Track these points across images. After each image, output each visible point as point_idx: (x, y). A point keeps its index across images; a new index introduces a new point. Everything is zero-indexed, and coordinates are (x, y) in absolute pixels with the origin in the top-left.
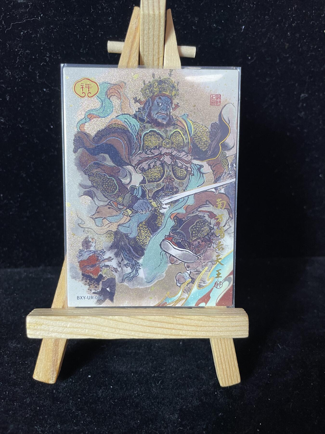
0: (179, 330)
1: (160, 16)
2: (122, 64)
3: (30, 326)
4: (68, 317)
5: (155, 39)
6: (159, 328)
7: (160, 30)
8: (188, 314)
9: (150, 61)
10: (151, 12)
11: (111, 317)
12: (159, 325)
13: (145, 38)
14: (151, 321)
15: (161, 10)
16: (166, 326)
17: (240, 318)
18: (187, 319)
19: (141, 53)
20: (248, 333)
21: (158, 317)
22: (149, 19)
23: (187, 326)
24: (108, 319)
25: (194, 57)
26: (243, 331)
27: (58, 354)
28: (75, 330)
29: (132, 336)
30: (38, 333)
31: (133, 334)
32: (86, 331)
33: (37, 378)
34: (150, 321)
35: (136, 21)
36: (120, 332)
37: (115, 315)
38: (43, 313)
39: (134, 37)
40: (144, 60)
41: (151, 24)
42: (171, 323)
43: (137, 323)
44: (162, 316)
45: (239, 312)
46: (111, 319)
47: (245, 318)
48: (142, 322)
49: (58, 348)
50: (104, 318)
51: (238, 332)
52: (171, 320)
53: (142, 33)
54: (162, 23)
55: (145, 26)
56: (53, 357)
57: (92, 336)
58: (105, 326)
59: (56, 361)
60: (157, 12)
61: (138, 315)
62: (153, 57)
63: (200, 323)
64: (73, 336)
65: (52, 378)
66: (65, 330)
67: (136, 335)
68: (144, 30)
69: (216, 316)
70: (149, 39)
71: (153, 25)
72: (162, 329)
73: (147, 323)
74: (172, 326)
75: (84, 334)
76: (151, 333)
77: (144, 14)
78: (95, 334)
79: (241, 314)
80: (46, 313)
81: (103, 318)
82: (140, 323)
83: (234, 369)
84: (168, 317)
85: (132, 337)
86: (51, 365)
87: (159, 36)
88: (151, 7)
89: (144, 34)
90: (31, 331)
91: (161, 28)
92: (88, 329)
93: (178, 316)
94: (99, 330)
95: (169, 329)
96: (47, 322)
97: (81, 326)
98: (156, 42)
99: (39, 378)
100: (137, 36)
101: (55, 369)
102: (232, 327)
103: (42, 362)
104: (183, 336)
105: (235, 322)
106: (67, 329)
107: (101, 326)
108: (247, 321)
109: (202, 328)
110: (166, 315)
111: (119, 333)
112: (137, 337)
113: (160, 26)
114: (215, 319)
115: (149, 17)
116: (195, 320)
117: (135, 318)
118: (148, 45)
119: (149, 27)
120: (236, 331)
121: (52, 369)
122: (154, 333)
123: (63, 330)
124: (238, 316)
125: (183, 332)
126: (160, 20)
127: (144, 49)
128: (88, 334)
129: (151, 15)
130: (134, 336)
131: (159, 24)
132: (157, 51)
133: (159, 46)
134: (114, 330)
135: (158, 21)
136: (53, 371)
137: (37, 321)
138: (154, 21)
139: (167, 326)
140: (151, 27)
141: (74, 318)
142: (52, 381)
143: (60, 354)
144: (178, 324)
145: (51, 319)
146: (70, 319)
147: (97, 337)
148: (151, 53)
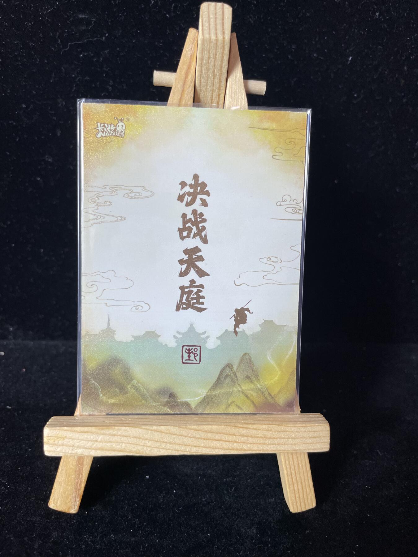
0: (242, 443)
1: (224, 42)
2: (173, 102)
3: (49, 441)
4: (99, 428)
5: (215, 71)
6: (218, 440)
7: (223, 60)
8: (253, 423)
9: (208, 98)
10: (213, 37)
11: (155, 427)
12: (217, 437)
13: (203, 69)
14: (207, 432)
15: (225, 34)
16: (226, 438)
17: (320, 426)
18: (252, 429)
19: (198, 88)
20: (329, 446)
21: (216, 427)
22: (210, 46)
23: (252, 437)
24: (152, 430)
25: (264, 94)
26: (323, 443)
27: (82, 474)
28: (108, 444)
29: (182, 451)
30: (59, 449)
31: (183, 448)
32: (123, 446)
33: (53, 507)
34: (205, 431)
35: (192, 47)
36: (167, 446)
37: (160, 424)
38: (64, 423)
39: (189, 67)
40: (201, 96)
41: (212, 52)
42: (233, 435)
43: (189, 435)
44: (221, 425)
45: (317, 419)
46: (155, 431)
47: (326, 427)
48: (196, 434)
49: (83, 468)
50: (147, 429)
51: (317, 444)
52: (233, 430)
53: (200, 63)
54: (226, 51)
55: (203, 54)
56: (75, 480)
57: (130, 452)
58: (147, 439)
59: (79, 484)
60: (220, 37)
61: (190, 424)
62: (212, 94)
63: (269, 434)
64: (106, 453)
65: (73, 507)
66: (95, 445)
67: (187, 450)
68: (202, 59)
69: (289, 425)
70: (208, 70)
71: (215, 53)
72: (221, 442)
73: (202, 435)
74: (234, 438)
75: (120, 450)
76: (207, 448)
77: (203, 39)
78: (134, 450)
79: (321, 422)
80: (69, 423)
81: (144, 429)
82: (192, 434)
83: (308, 490)
84: (229, 427)
85: (182, 453)
86: (72, 490)
87: (221, 67)
88: (213, 31)
89: (202, 64)
90: (51, 447)
91: (225, 57)
92: (126, 443)
93: (241, 425)
94: (139, 445)
95: (230, 442)
96: (71, 435)
97: (116, 440)
98: (218, 74)
99: (57, 506)
100: (193, 67)
101: (78, 495)
102: (310, 438)
103: (61, 486)
104: (247, 450)
105: (313, 431)
106: (97, 443)
107: (142, 439)
108: (328, 431)
109: (272, 440)
110: (226, 424)
111: (165, 448)
112: (188, 453)
113: (224, 55)
114: (288, 429)
115: (210, 43)
116: (263, 430)
117: (186, 428)
118: (206, 78)
119: (209, 55)
120: (313, 443)
121: (74, 495)
122: (211, 448)
123: (93, 444)
124: (317, 425)
125: (247, 445)
126: (223, 47)
127: (201, 82)
128: (125, 450)
129: (213, 41)
130: (184, 451)
131: (223, 53)
132: (218, 86)
133: (220, 79)
134: (158, 444)
135: (221, 48)
136: (75, 497)
137: (58, 434)
138: (216, 48)
140: (211, 56)
141: (106, 429)
142: (74, 510)
143: (85, 475)
144: (241, 436)
145: (76, 432)
146: (102, 431)
147: (137, 453)
148: (209, 89)
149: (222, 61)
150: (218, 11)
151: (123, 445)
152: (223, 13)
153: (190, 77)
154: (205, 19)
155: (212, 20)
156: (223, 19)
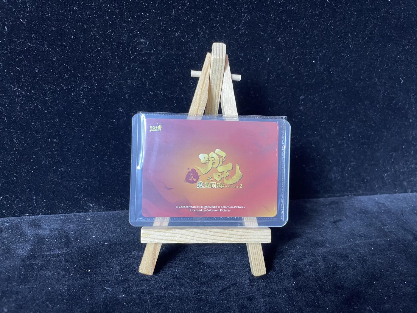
0: (231, 238)
3: (143, 236)
5: (219, 71)
6: (219, 236)
9: (215, 82)
10: (218, 57)
11: (191, 230)
15: (223, 56)
17: (266, 231)
18: (235, 231)
20: (271, 240)
22: (217, 61)
23: (236, 235)
25: (240, 81)
26: (268, 239)
27: (155, 255)
28: (170, 238)
30: (148, 240)
31: (204, 240)
33: (141, 271)
34: (214, 232)
36: (197, 239)
39: (207, 70)
43: (207, 234)
45: (265, 228)
48: (210, 233)
49: (156, 253)
50: (188, 231)
51: (265, 239)
52: (226, 231)
55: (214, 64)
56: (152, 258)
57: (180, 241)
58: (187, 235)
59: (154, 260)
60: (221, 58)
61: (207, 229)
62: (217, 81)
63: (243, 234)
65: (151, 271)
66: (164, 238)
68: (213, 66)
70: (215, 71)
72: (221, 237)
73: (212, 234)
74: (227, 235)
76: (215, 240)
77: (214, 58)
78: (182, 240)
79: (267, 229)
80: (151, 228)
81: (186, 230)
83: (262, 265)
85: (203, 242)
87: (221, 70)
90: (144, 238)
91: (223, 66)
94: (184, 238)
95: (225, 237)
96: (153, 233)
97: (174, 236)
99: (143, 272)
101: (153, 266)
102: (262, 236)
103: (145, 261)
104: (233, 241)
105: (263, 233)
107: (185, 235)
108: (270, 232)
109: (244, 237)
112: (206, 242)
114: (252, 231)
116: (240, 232)
117: (205, 231)
118: (215, 74)
120: (263, 239)
121: (151, 266)
125: (233, 239)
126: (223, 61)
127: (212, 77)
128: (178, 240)
129: (218, 59)
132: (220, 76)
134: (193, 238)
137: (147, 232)
138: (219, 62)
139: (224, 235)
140: (217, 65)
142: (151, 273)
145: (156, 231)
146: (167, 231)
147: (183, 242)
148: (216, 78)
149: (222, 67)
150: (220, 46)
151: (177, 238)
152: (222, 47)
153: (208, 74)
154: (214, 50)
155: (218, 51)
156: (222, 50)
